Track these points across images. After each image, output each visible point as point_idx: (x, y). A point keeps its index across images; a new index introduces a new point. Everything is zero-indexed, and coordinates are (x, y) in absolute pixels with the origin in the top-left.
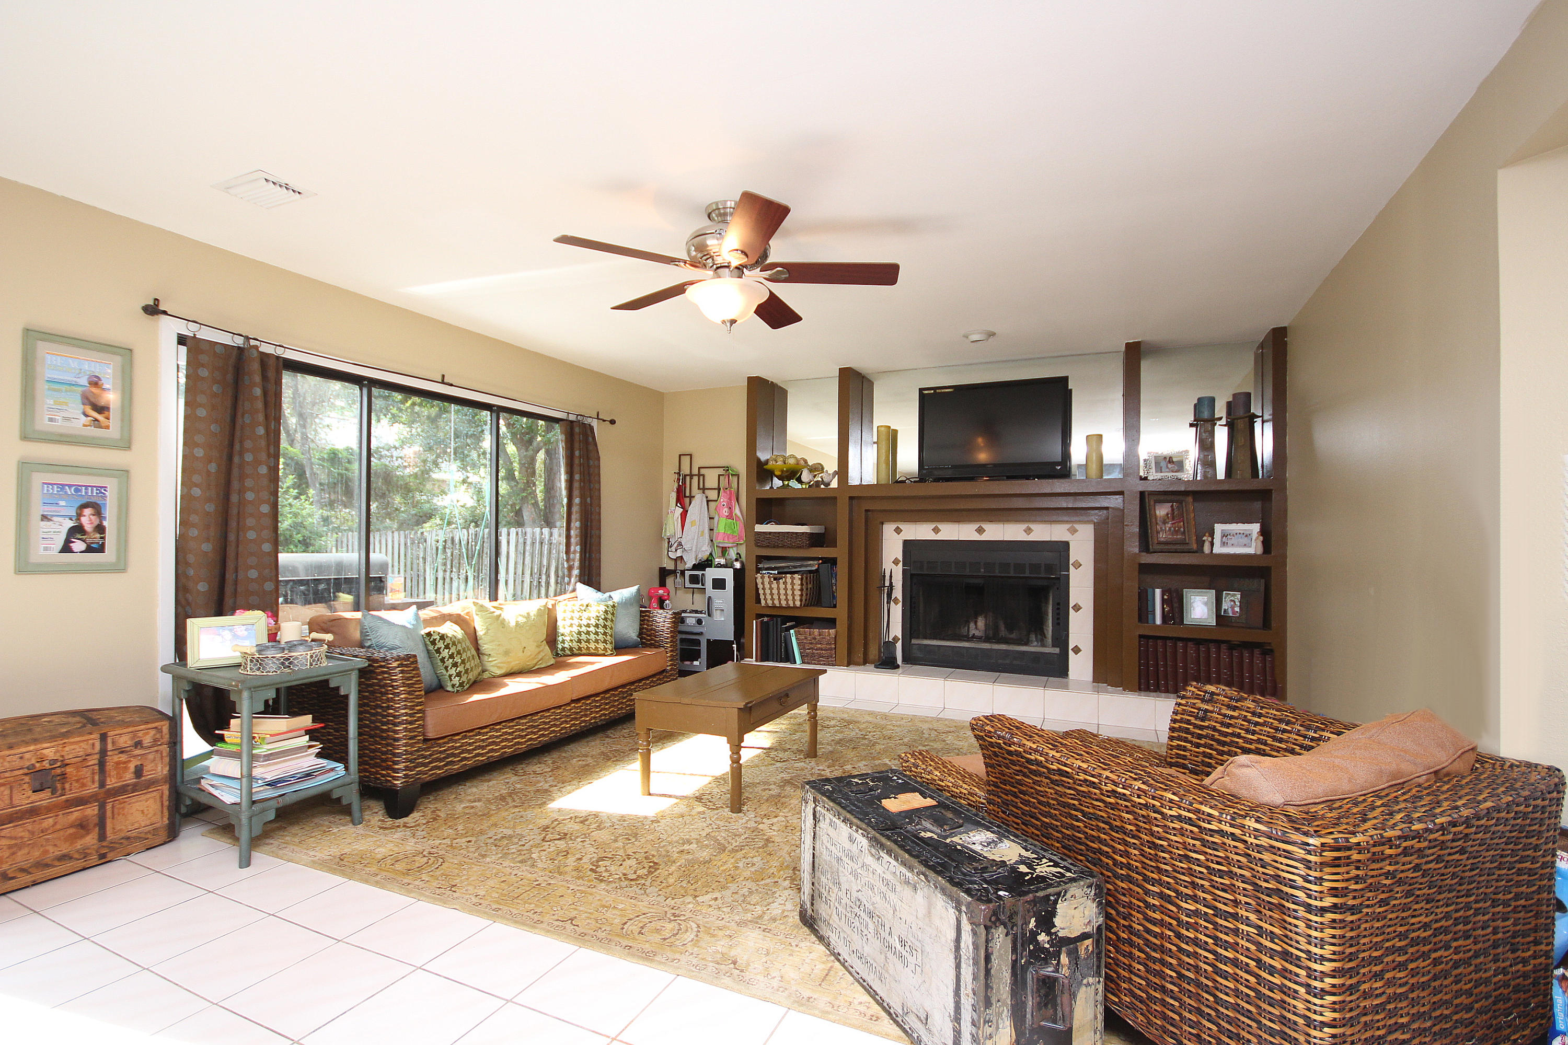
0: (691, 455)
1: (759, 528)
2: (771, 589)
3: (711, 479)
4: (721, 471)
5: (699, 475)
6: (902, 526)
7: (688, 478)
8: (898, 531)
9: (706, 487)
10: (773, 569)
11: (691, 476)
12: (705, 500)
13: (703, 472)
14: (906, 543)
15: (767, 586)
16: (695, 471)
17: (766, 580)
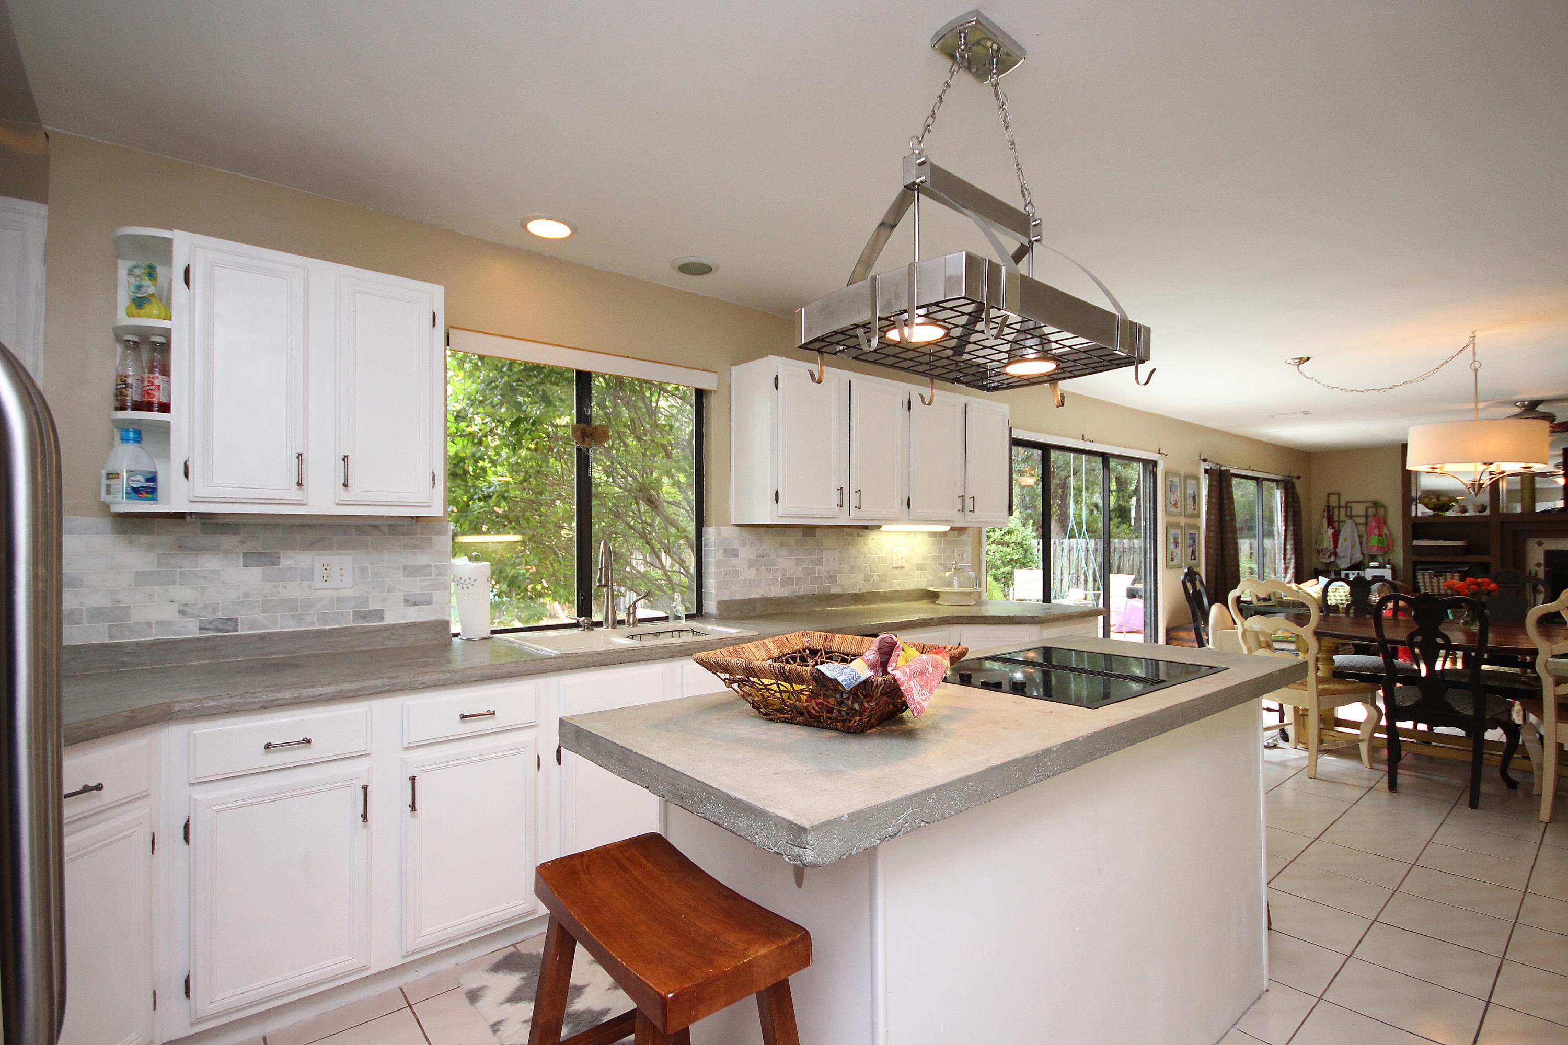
0: (1339, 494)
1: (1415, 543)
2: (1431, 583)
3: (1359, 510)
4: (1370, 504)
5: (1346, 507)
6: (1543, 540)
7: (1336, 511)
8: (1540, 544)
9: (1353, 514)
10: (1432, 569)
11: (1339, 508)
12: (1354, 523)
13: (1349, 505)
14: (1548, 553)
15: (1427, 580)
16: (1343, 503)
17: (1427, 577)
